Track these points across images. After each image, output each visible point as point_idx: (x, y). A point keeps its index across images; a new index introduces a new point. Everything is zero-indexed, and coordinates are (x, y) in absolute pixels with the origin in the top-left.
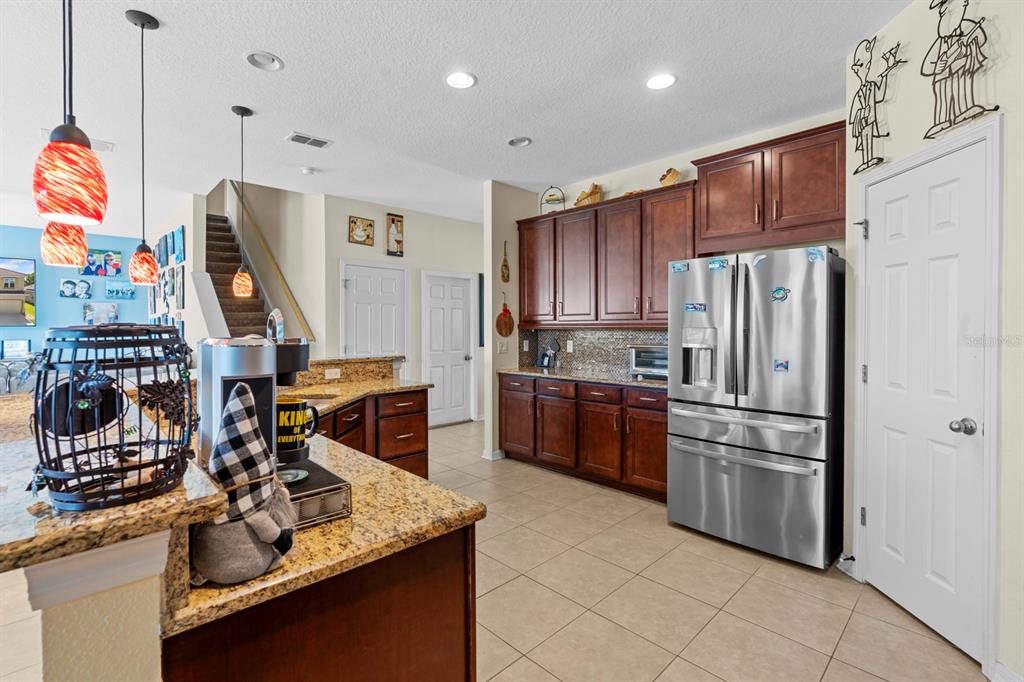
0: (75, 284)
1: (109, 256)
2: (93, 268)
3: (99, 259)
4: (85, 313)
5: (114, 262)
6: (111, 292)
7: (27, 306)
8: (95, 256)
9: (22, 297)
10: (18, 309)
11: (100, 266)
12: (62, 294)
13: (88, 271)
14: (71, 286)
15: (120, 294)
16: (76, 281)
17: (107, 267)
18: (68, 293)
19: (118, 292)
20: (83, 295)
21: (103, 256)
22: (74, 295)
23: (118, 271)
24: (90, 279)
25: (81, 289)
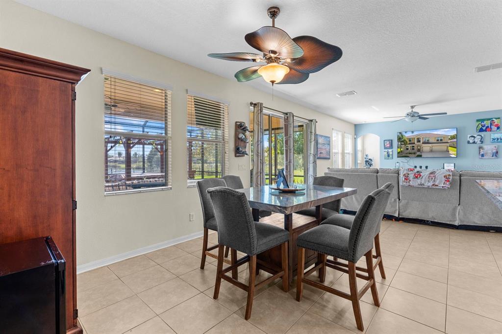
0: (474, 137)
1: (493, 121)
2: (484, 128)
3: (487, 123)
4: (480, 151)
5: (496, 123)
6: (494, 139)
7: (450, 148)
8: (485, 122)
9: (448, 144)
10: (446, 150)
11: (488, 127)
12: (469, 142)
13: (481, 130)
14: (473, 138)
15: (499, 140)
16: (475, 136)
17: (492, 127)
18: (471, 141)
19: (498, 139)
20: (479, 142)
21: (489, 121)
22: (474, 142)
23: (498, 128)
24: (483, 134)
25: (478, 140)
